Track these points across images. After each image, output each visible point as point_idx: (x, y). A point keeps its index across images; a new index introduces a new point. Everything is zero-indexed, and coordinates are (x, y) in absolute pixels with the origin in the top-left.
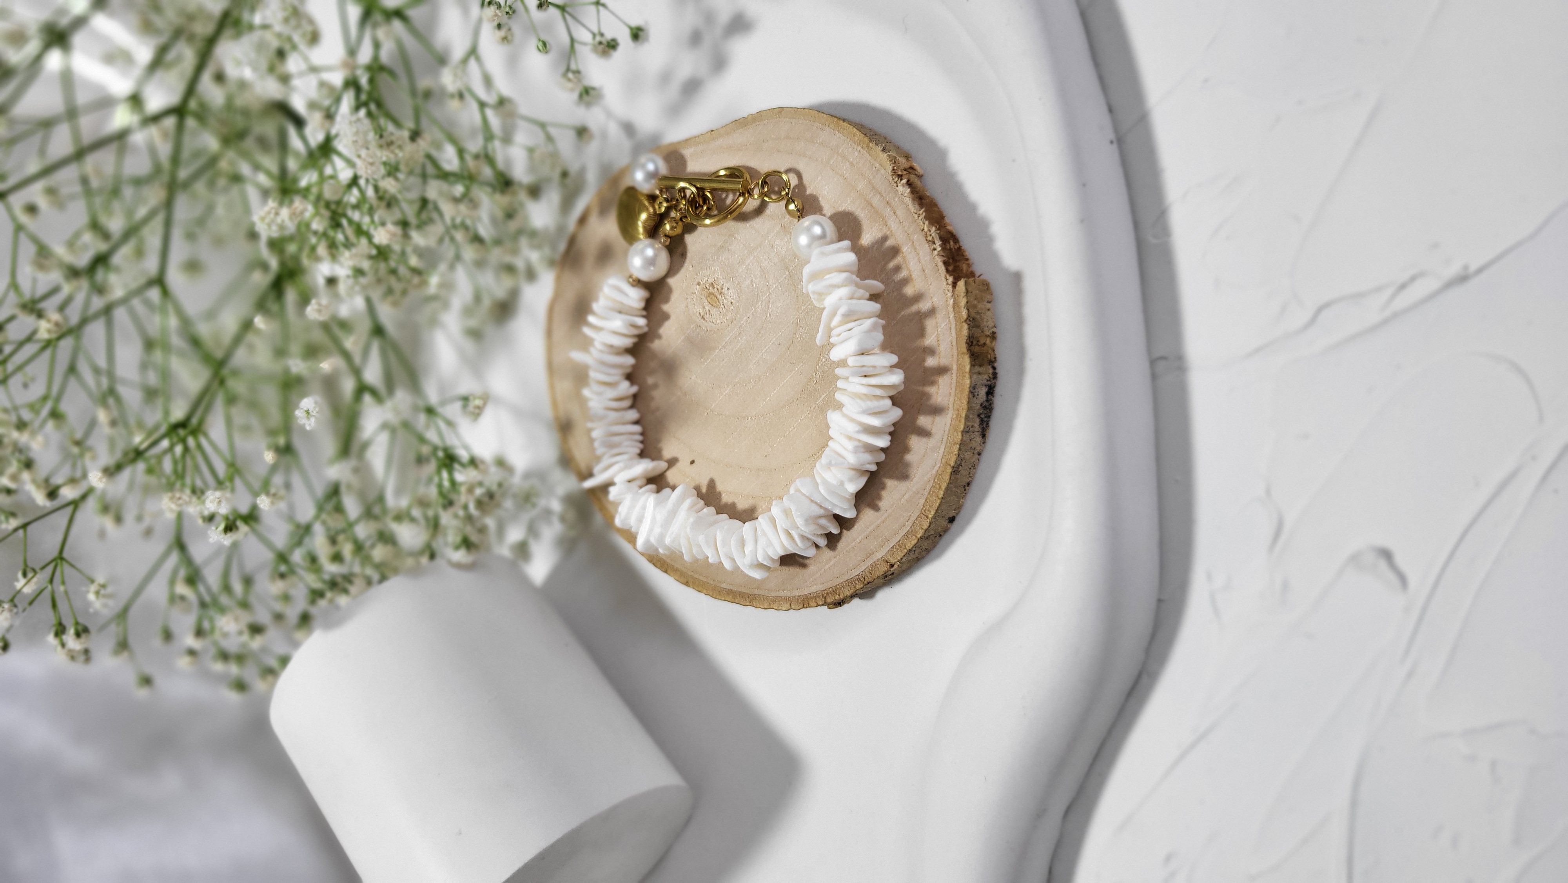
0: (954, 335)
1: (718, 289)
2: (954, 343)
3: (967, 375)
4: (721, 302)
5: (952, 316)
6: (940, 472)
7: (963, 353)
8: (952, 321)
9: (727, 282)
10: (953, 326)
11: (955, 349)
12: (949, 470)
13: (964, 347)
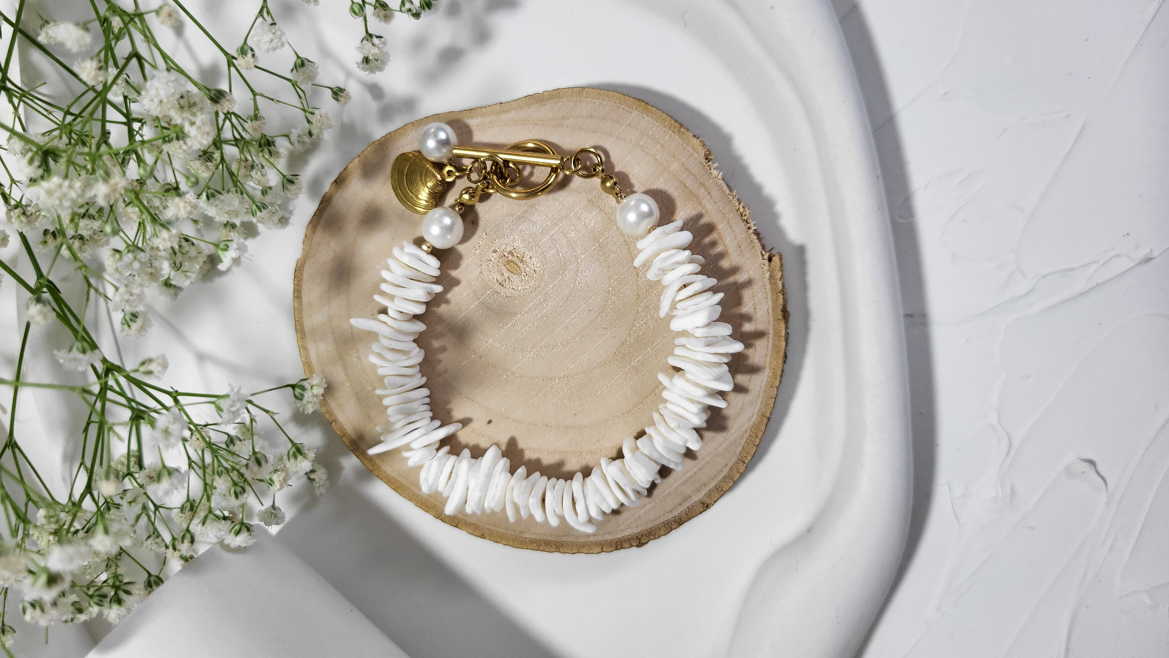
0: (770, 303)
1: (517, 257)
2: (771, 311)
3: (783, 339)
4: (523, 269)
5: (768, 287)
6: (756, 423)
7: (779, 320)
8: (768, 292)
9: (529, 251)
10: (770, 296)
11: (771, 316)
12: (765, 421)
13: (780, 315)
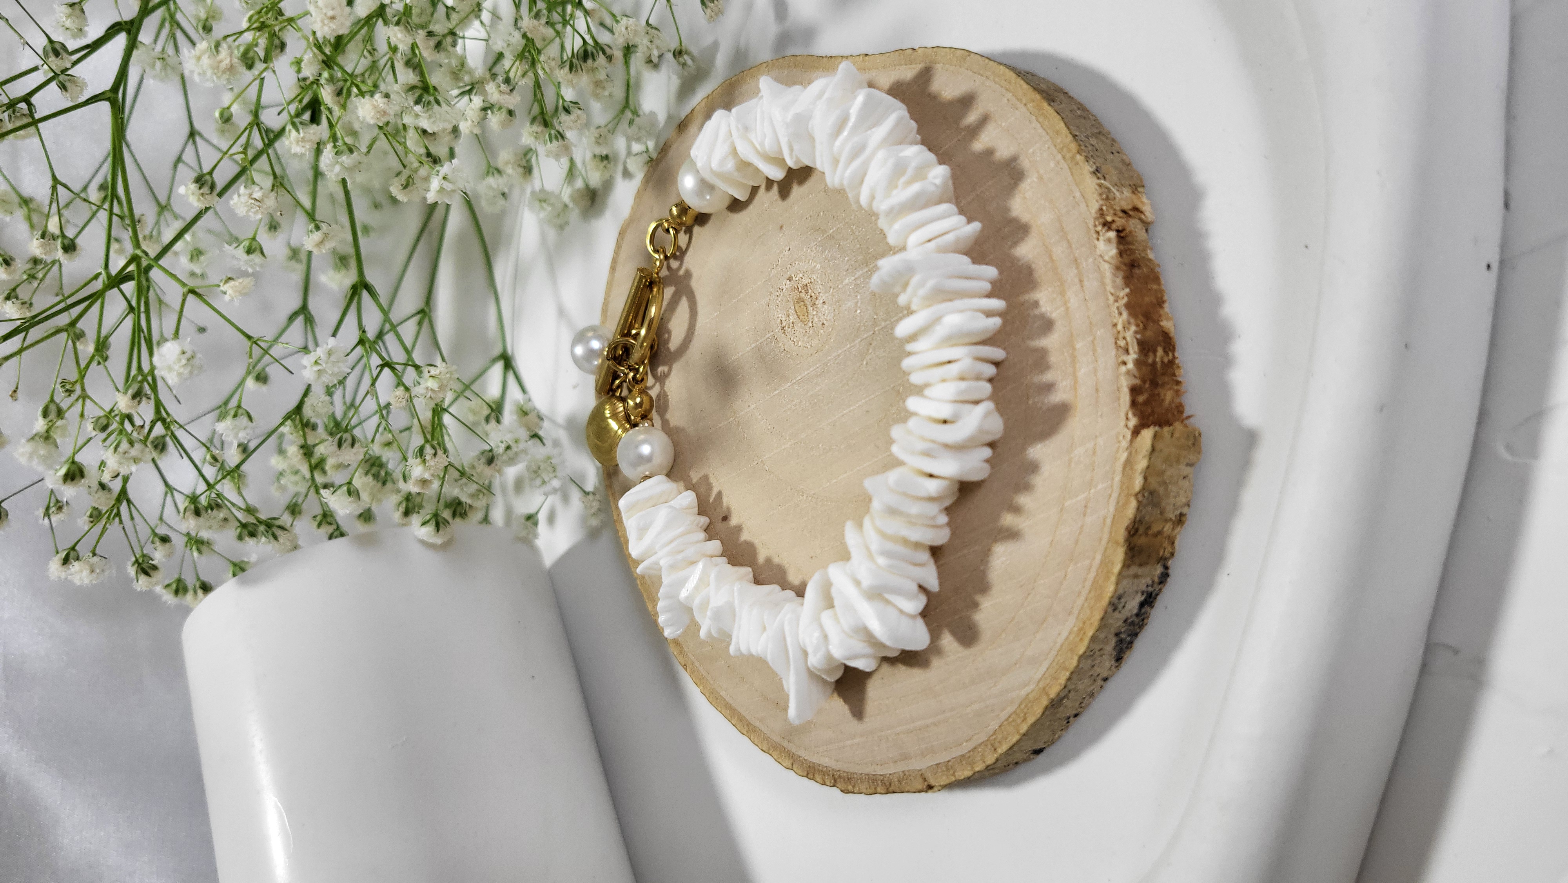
0: (1112, 509)
1: (811, 296)
2: (1109, 521)
3: (1113, 579)
4: (810, 317)
5: (1118, 478)
6: (1031, 697)
7: (1117, 543)
8: (1115, 488)
9: (826, 292)
10: (1115, 495)
11: (1107, 530)
12: (1045, 702)
13: (1121, 535)
